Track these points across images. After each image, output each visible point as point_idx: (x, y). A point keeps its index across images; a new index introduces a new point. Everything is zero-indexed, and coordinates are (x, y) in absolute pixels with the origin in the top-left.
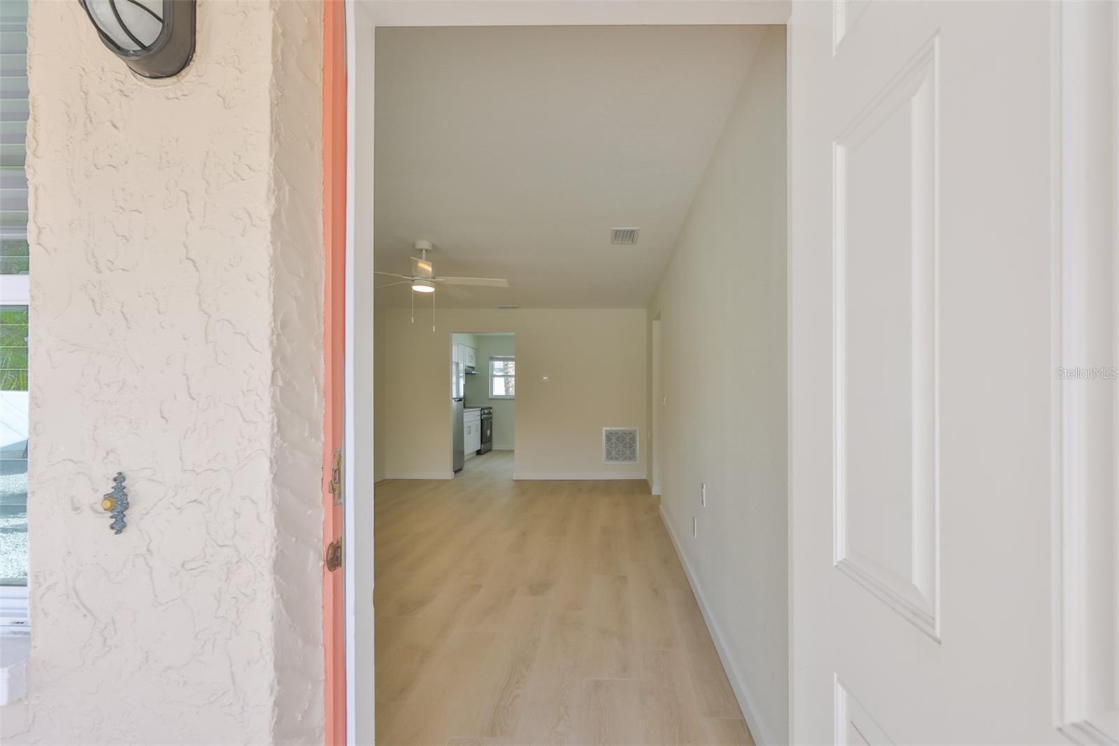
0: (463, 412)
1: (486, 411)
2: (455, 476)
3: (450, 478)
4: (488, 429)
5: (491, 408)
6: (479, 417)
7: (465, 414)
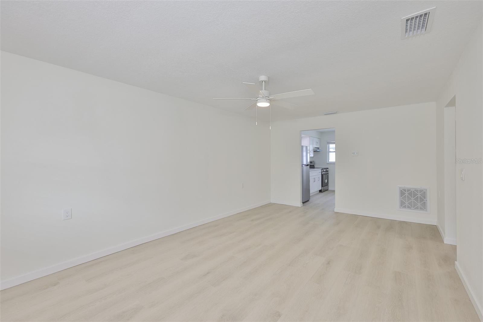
0: (309, 171)
1: (324, 170)
2: (303, 205)
3: (300, 206)
4: (326, 179)
5: (328, 168)
6: (321, 173)
7: (310, 172)
